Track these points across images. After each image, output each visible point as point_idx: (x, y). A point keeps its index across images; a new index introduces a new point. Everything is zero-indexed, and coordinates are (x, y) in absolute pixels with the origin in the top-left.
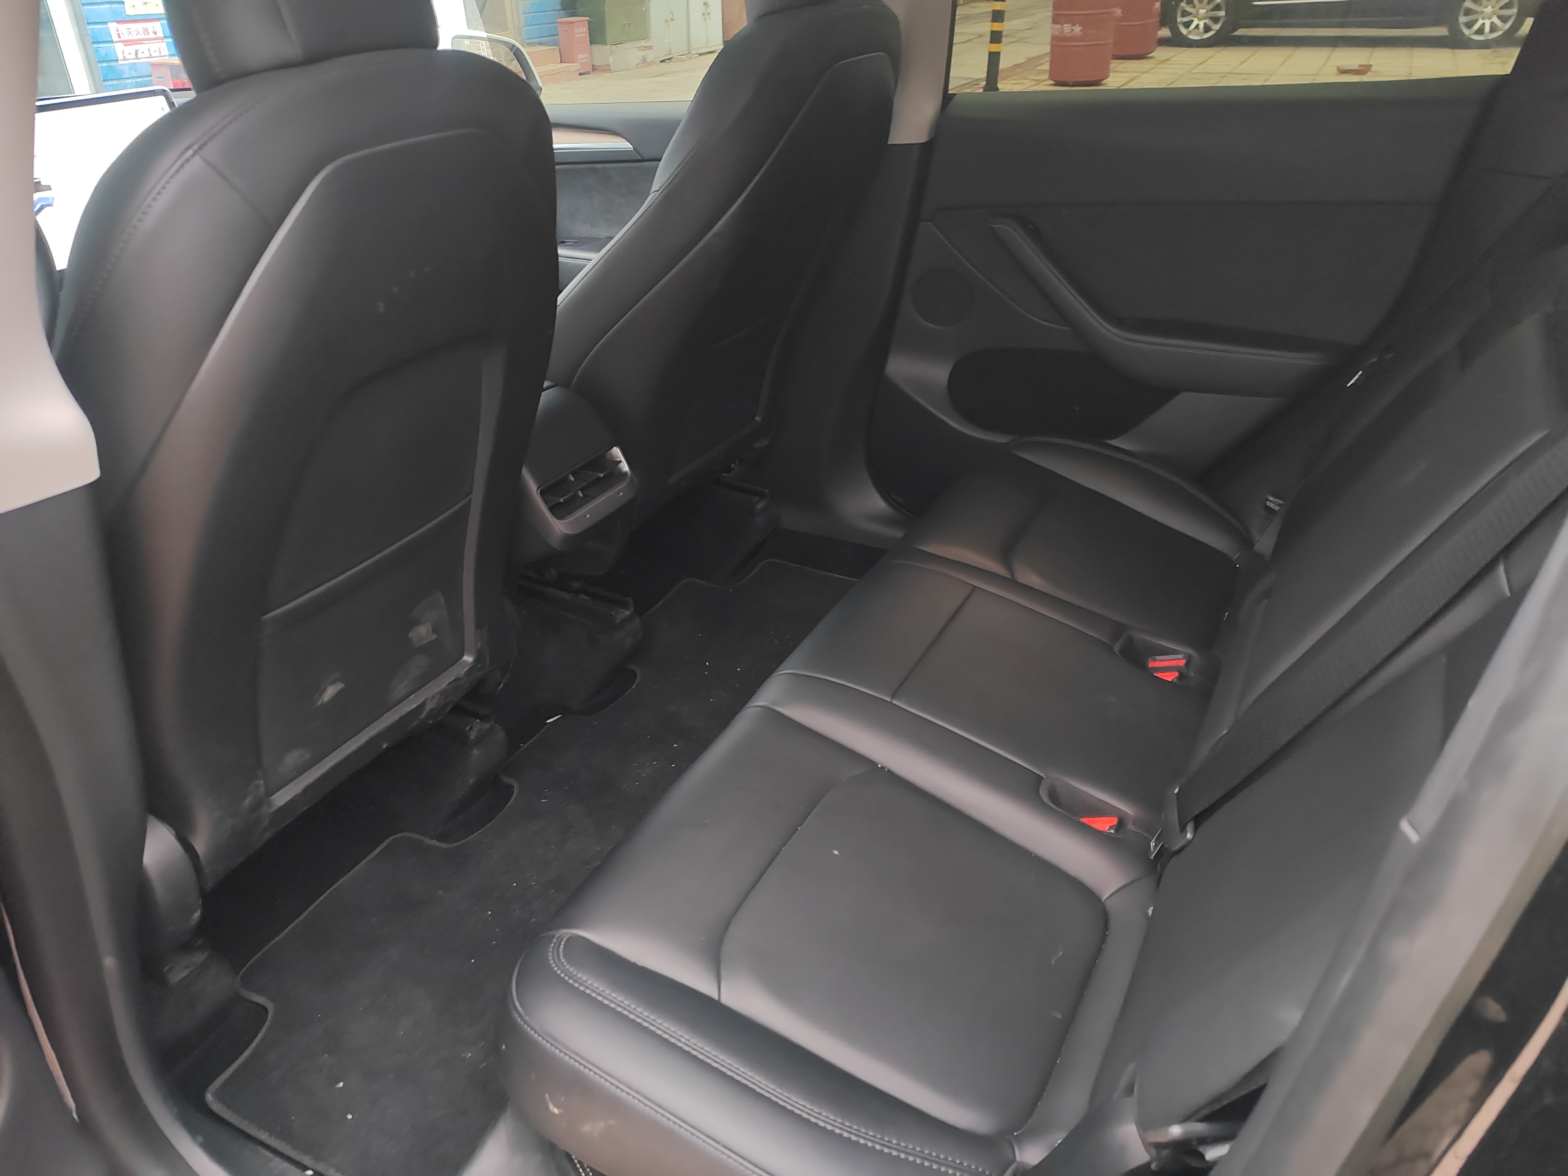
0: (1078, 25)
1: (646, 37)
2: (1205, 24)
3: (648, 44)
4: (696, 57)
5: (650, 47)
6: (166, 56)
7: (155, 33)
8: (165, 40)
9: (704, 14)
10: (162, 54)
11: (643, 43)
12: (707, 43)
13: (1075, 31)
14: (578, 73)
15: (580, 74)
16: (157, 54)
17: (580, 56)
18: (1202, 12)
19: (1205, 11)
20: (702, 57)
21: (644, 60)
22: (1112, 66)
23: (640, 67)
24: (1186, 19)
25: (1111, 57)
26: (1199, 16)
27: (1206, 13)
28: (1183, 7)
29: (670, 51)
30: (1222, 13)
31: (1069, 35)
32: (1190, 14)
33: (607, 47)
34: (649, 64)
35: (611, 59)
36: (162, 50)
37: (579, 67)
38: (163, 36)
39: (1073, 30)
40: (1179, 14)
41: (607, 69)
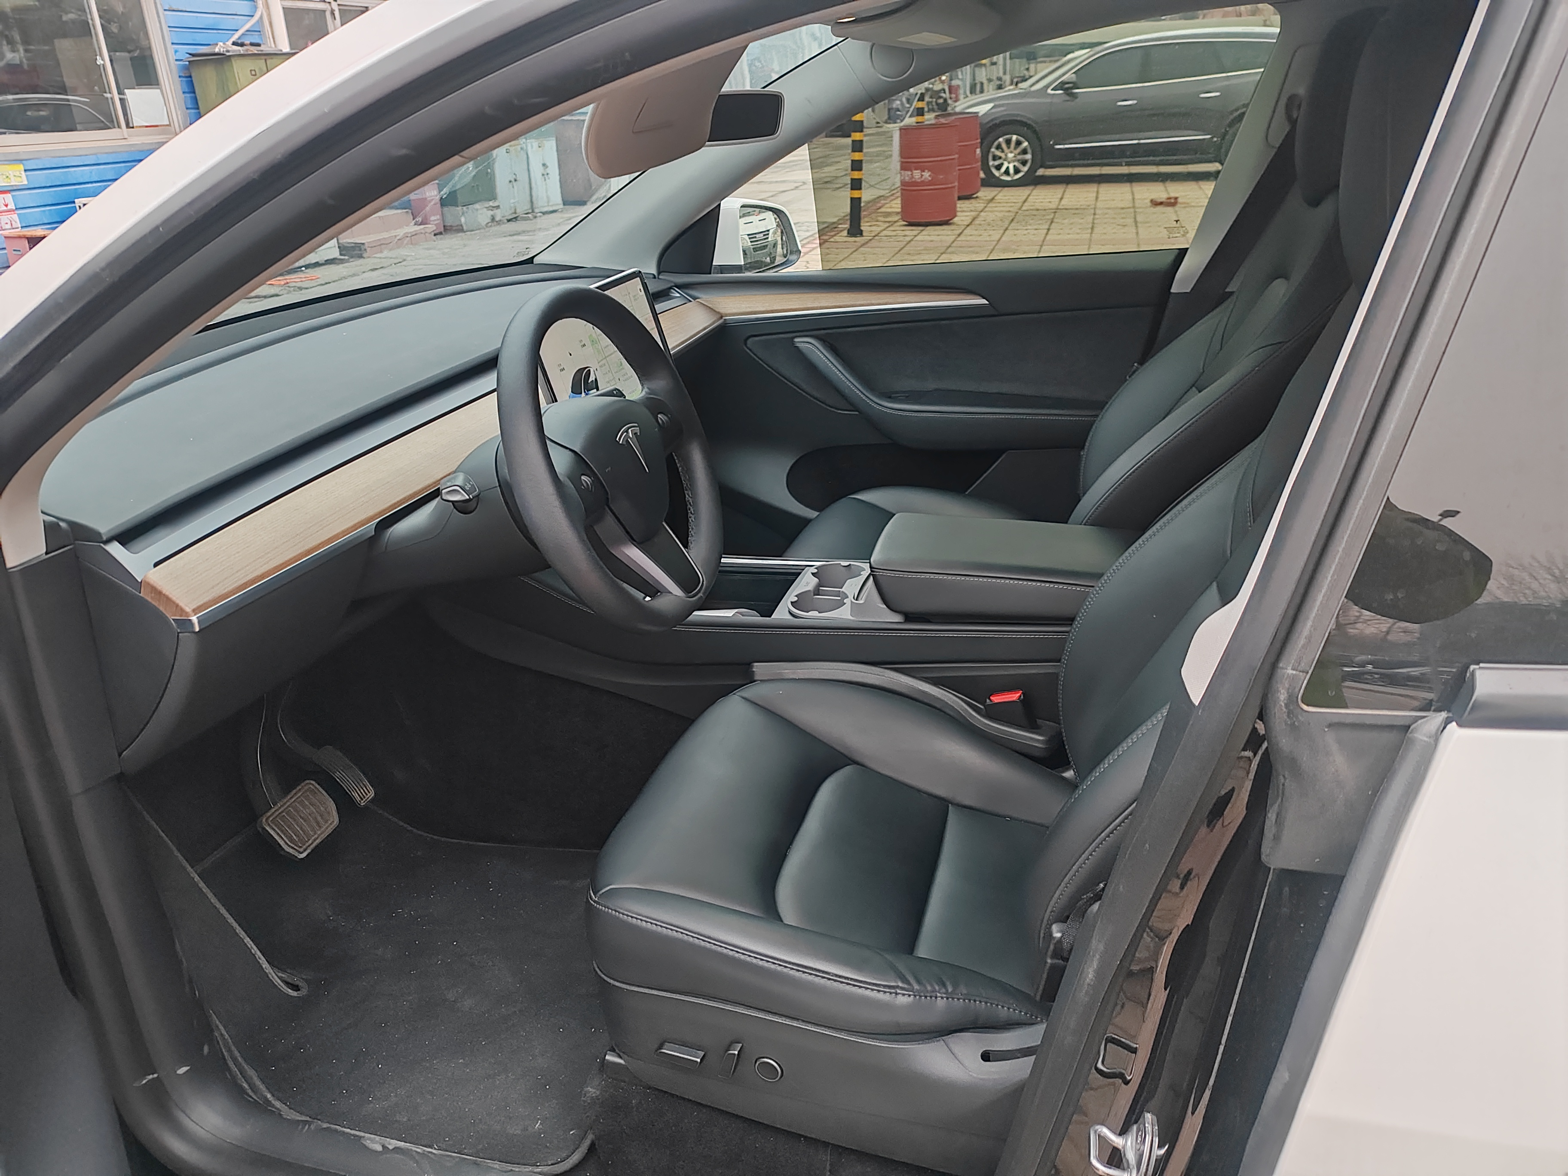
0: (926, 171)
1: (494, 198)
2: (1014, 166)
3: (496, 204)
4: (540, 216)
5: (498, 207)
6: (18, 228)
7: (6, 206)
8: (17, 212)
9: (543, 175)
10: (14, 227)
11: (491, 203)
12: (548, 202)
13: (924, 177)
14: (433, 233)
15: (435, 235)
16: (9, 226)
17: (433, 218)
18: (1011, 155)
19: (1013, 155)
20: (546, 216)
21: (493, 219)
22: (958, 205)
23: (491, 226)
24: (997, 163)
25: (956, 198)
26: (1009, 160)
27: (1015, 157)
28: (993, 152)
29: (515, 210)
30: (1028, 157)
31: (919, 180)
32: (1000, 158)
33: (457, 208)
34: (499, 223)
35: (463, 220)
36: (13, 223)
37: (435, 228)
38: (14, 208)
39: (922, 176)
40: (990, 157)
41: (460, 229)
